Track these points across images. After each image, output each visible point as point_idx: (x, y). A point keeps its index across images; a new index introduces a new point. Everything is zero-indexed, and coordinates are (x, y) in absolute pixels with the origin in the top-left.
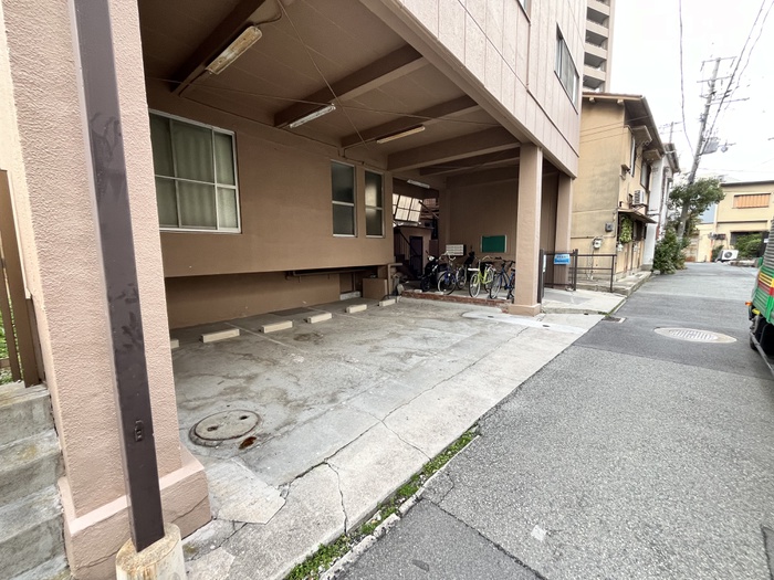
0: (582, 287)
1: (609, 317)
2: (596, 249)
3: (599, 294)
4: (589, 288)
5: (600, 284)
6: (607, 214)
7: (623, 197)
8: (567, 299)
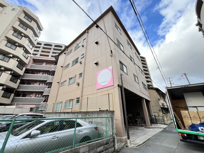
0: (159, 124)
1: (165, 129)
2: (159, 115)
3: (163, 125)
4: (160, 124)
5: (162, 123)
6: (159, 107)
7: (161, 104)
8: (156, 126)
